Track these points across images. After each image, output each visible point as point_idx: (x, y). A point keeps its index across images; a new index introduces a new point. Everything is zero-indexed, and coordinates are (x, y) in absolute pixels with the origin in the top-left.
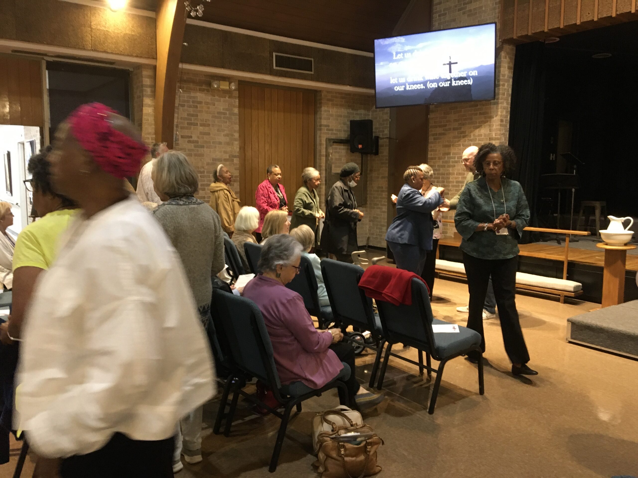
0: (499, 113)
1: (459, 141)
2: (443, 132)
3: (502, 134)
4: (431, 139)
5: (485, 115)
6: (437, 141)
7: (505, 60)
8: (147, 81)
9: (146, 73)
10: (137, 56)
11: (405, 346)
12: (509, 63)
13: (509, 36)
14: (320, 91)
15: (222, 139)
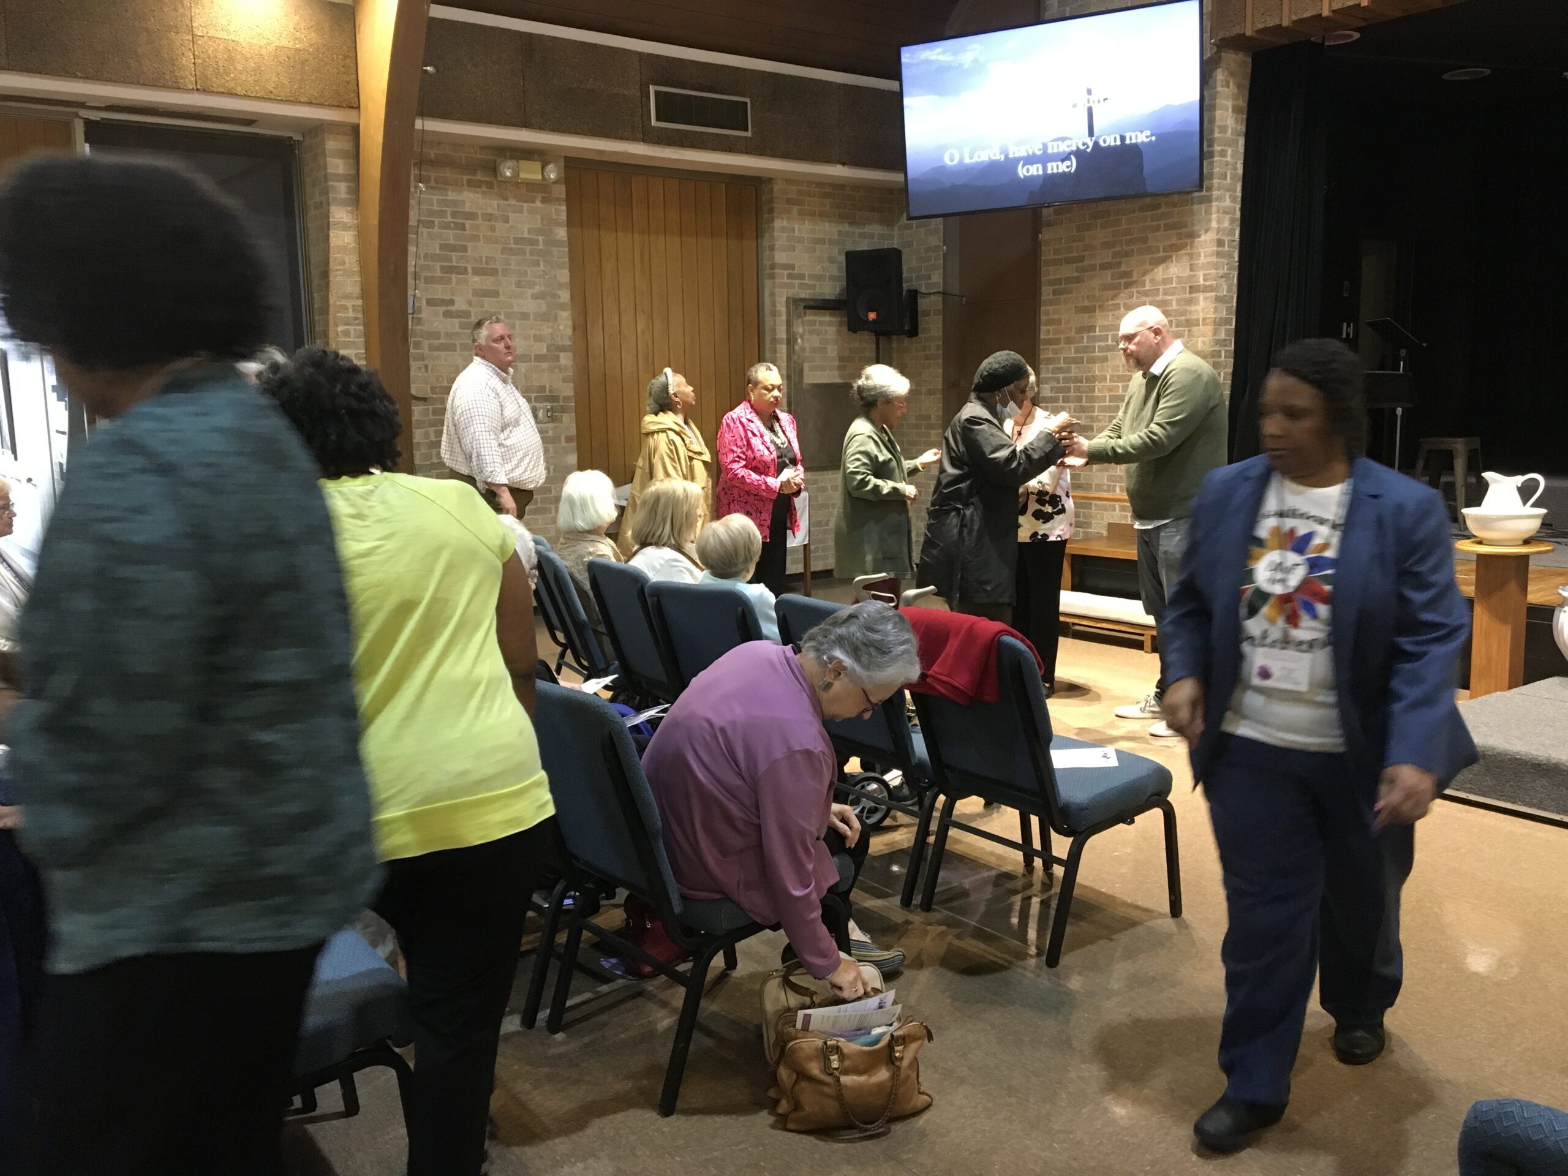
0: (1214, 224)
1: (1116, 296)
2: (1076, 274)
3: (1222, 277)
4: (1047, 292)
5: (1179, 231)
6: (1062, 297)
7: (1226, 89)
8: (337, 166)
9: (332, 144)
10: (310, 103)
11: (988, 804)
12: (1235, 98)
13: (1236, 31)
14: (770, 180)
15: (529, 305)
